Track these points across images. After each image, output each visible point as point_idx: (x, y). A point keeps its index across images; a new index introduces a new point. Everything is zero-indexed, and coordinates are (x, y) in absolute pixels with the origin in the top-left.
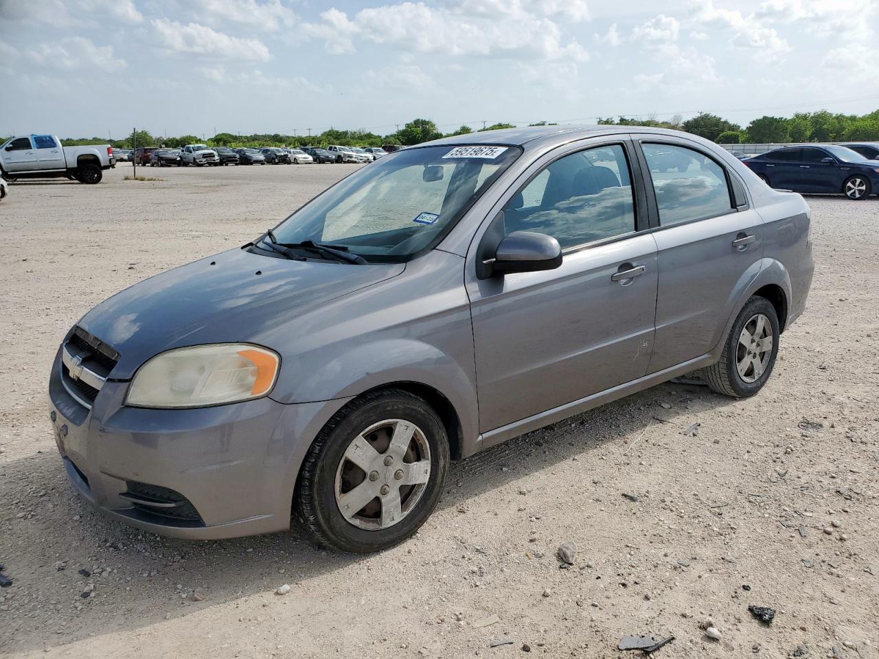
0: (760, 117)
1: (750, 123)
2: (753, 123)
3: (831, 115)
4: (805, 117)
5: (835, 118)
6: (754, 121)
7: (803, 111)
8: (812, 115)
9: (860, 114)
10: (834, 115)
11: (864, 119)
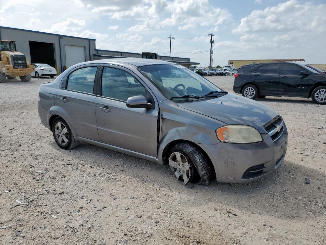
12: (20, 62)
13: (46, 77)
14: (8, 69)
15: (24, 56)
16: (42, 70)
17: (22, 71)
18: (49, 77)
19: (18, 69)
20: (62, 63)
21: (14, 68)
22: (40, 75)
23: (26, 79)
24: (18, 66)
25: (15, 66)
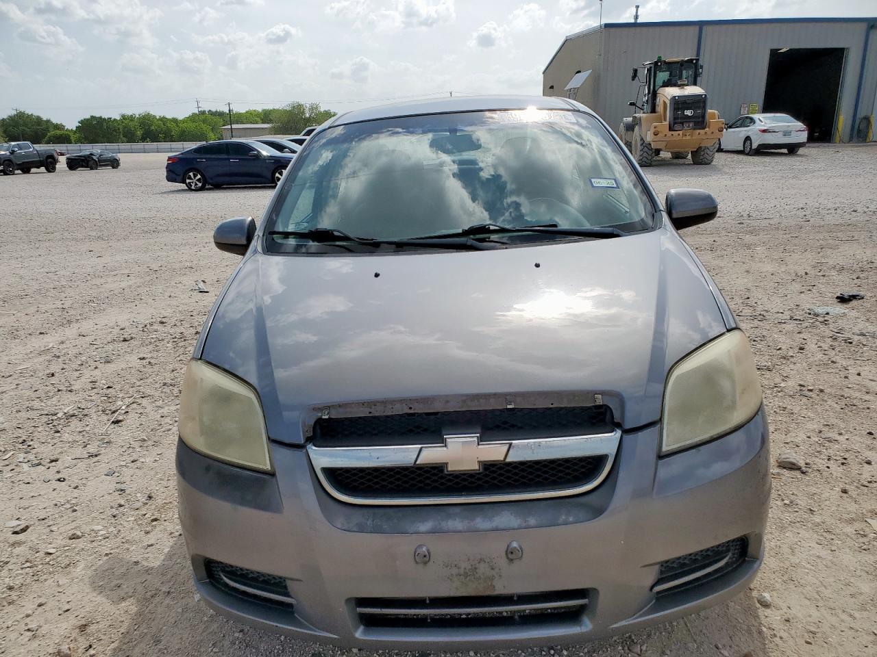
0: (88, 117)
1: (79, 122)
2: (81, 122)
3: (155, 117)
4: (131, 118)
5: (158, 120)
6: (82, 120)
7: (129, 112)
8: (137, 116)
9: (181, 117)
10: (158, 117)
11: (184, 121)
12: (688, 113)
13: (773, 151)
14: (656, 134)
15: (703, 96)
16: (764, 131)
17: (688, 138)
18: (785, 151)
19: (681, 132)
20: (859, 108)
21: (671, 129)
22: (755, 146)
23: (702, 157)
24: (682, 123)
25: (675, 123)
